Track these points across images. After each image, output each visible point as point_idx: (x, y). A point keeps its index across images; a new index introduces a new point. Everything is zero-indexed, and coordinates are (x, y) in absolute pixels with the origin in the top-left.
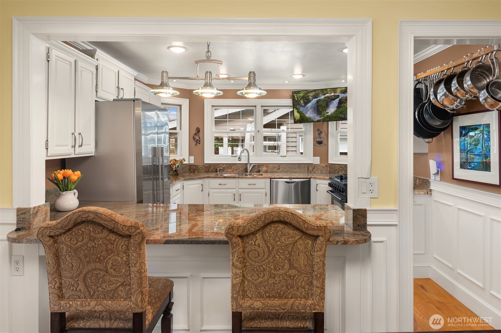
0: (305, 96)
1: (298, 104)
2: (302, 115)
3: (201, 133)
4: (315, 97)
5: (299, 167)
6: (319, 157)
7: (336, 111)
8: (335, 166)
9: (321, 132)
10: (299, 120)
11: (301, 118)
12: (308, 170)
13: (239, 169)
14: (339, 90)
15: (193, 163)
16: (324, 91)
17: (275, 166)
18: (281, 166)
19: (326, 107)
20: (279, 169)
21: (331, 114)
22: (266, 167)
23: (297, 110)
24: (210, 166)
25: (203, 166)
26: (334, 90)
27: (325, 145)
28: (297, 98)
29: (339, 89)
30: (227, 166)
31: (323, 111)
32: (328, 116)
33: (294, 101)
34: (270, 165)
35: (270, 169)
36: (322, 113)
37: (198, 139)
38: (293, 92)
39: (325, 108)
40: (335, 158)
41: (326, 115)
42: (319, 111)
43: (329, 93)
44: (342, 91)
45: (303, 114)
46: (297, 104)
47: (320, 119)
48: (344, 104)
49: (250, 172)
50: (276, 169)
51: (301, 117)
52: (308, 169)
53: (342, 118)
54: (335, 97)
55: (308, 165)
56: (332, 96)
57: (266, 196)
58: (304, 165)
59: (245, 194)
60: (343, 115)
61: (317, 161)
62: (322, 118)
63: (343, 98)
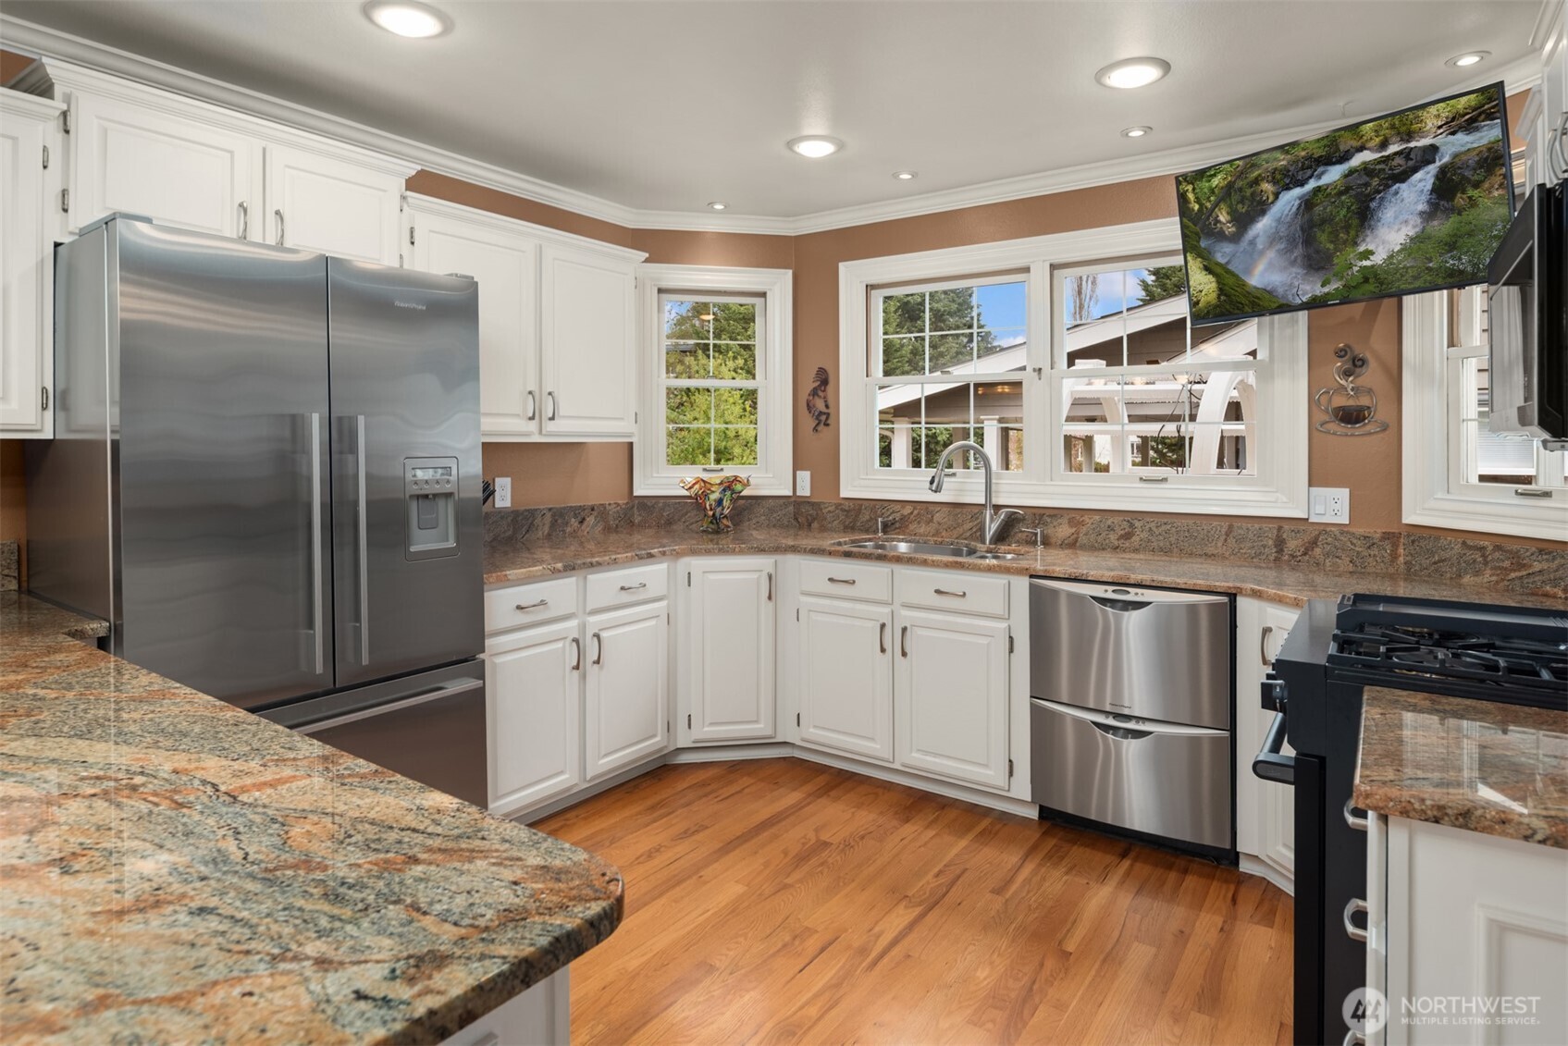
0: (1239, 184)
1: (1202, 230)
2: (1230, 281)
3: (830, 388)
4: (1287, 179)
5: (1227, 535)
6: (1347, 490)
7: (1418, 240)
8: (1438, 539)
9: (1359, 363)
10: (1216, 307)
11: (1223, 298)
12: (1280, 551)
13: (958, 525)
14: (1438, 116)
15: (808, 494)
16: (1331, 147)
17: (1109, 522)
18: (1137, 524)
19: (1355, 222)
20: (1127, 536)
21: (1391, 257)
22: (1072, 522)
23: (1202, 258)
24: (860, 510)
25: (837, 508)
26: (1402, 122)
27: (1385, 428)
28: (1198, 200)
29: (1433, 110)
30: (916, 512)
31: (1336, 250)
32: (1369, 275)
33: (1185, 220)
34: (1086, 518)
35: (1086, 534)
36: (1336, 261)
37: (824, 410)
38: (1177, 179)
39: (1353, 233)
40: (1439, 495)
41: (1356, 269)
42: (1317, 252)
43: (1371, 144)
44: (1453, 119)
45: (1234, 275)
46: (1198, 229)
47: (1326, 290)
48: (1471, 192)
49: (991, 543)
50: (1113, 537)
51: (1221, 290)
52: (1280, 544)
53: (1461, 272)
54: (1411, 163)
55: (1280, 528)
56: (1388, 158)
57: (1011, 650)
58: (1257, 526)
59: (920, 632)
60: (1465, 253)
61: (1337, 507)
62: (1335, 285)
63: (1464, 158)
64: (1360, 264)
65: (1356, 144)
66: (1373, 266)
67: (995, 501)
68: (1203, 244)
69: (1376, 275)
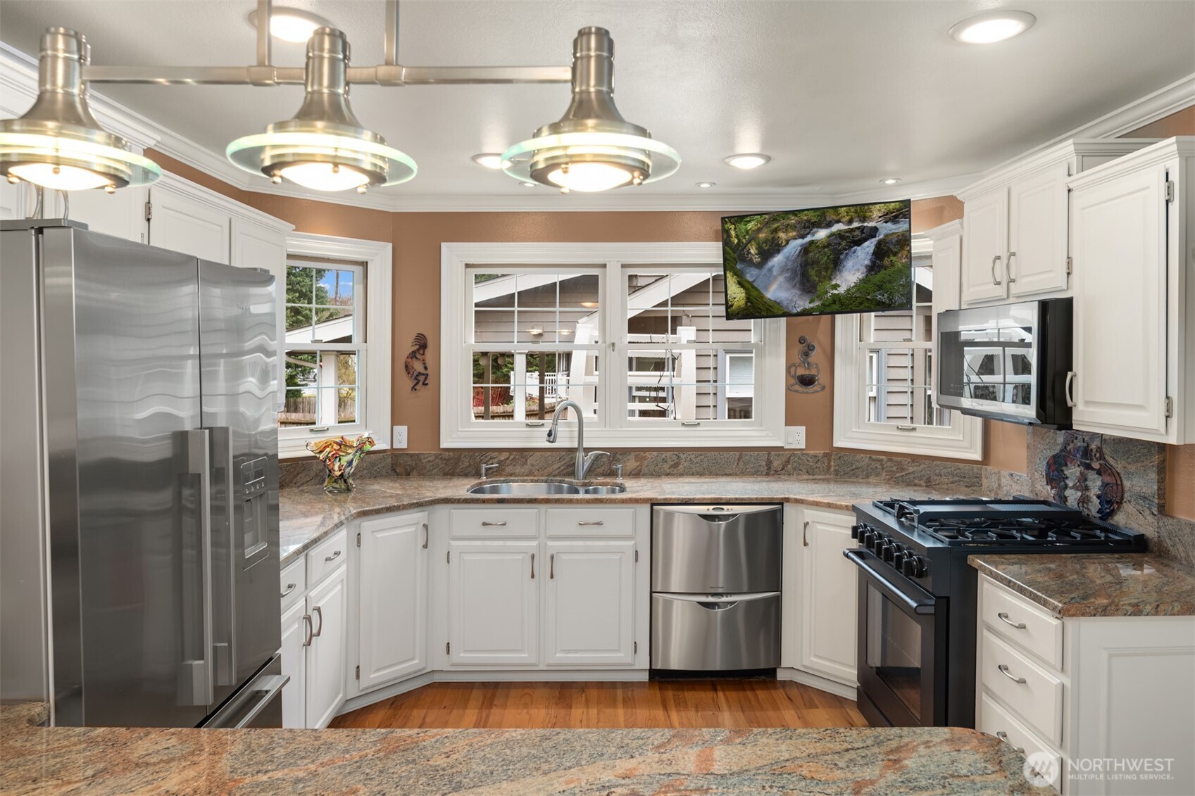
1: (739, 257)
2: (754, 293)
3: (429, 353)
4: (795, 233)
6: (804, 427)
7: (864, 281)
8: (854, 455)
9: (811, 348)
10: (744, 309)
11: (749, 304)
12: (769, 469)
13: (549, 465)
14: (879, 210)
15: (405, 446)
16: (822, 217)
17: (663, 456)
18: (682, 456)
19: (832, 266)
20: (676, 465)
21: (848, 290)
22: (636, 458)
23: (737, 276)
24: (459, 458)
25: (436, 457)
26: (861, 211)
27: (825, 388)
28: (737, 237)
29: (877, 206)
30: (511, 457)
31: (819, 281)
32: (836, 299)
33: (728, 249)
34: (647, 454)
35: (647, 466)
36: (819, 288)
37: (423, 371)
38: (723, 219)
39: (829, 272)
40: (854, 430)
41: (830, 294)
42: (808, 281)
43: (843, 220)
44: (887, 214)
45: (757, 289)
46: (736, 256)
47: (812, 305)
48: (892, 258)
49: (585, 477)
50: (666, 466)
51: (748, 299)
52: (769, 464)
53: (884, 303)
54: (864, 235)
55: (769, 453)
56: (852, 230)
58: (756, 453)
59: (564, 557)
60: (886, 292)
61: (798, 438)
62: (817, 303)
63: (891, 237)
64: (832, 292)
65: (835, 218)
66: (839, 294)
68: (738, 266)
69: (840, 300)
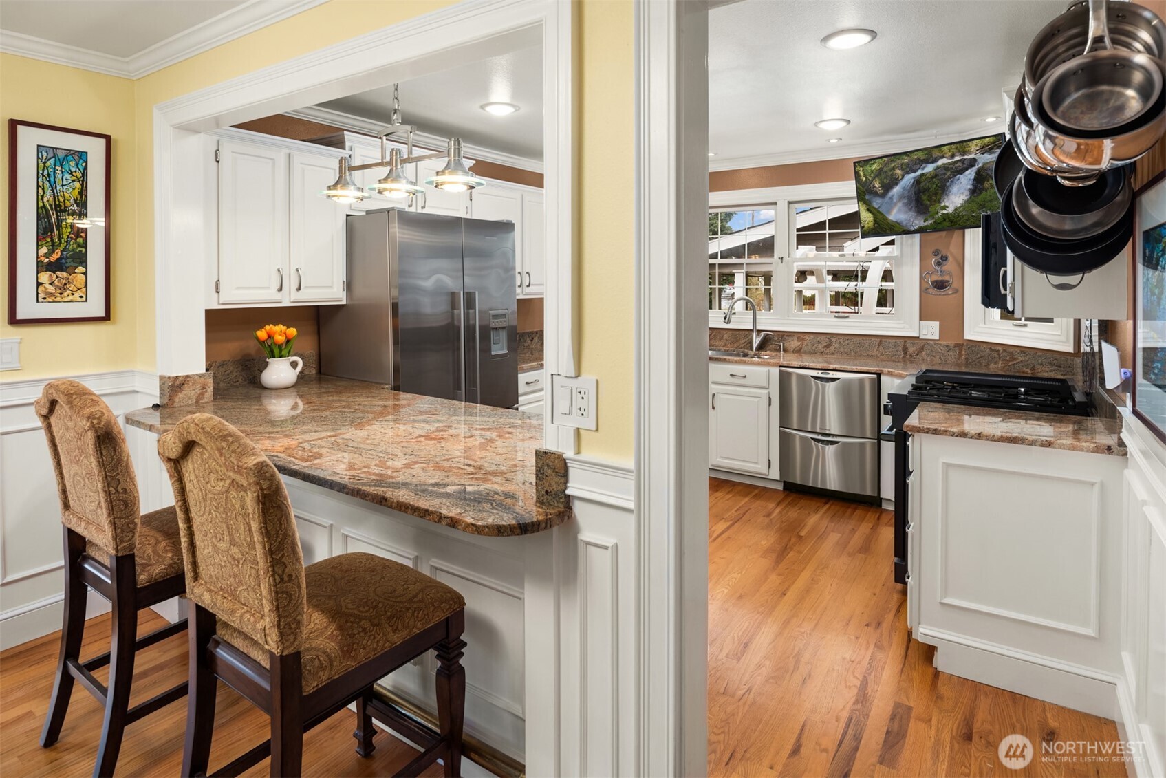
0: (885, 169)
1: (867, 191)
2: (880, 217)
4: (909, 169)
5: (879, 345)
6: (938, 323)
7: (968, 202)
8: (979, 346)
9: (944, 258)
10: (872, 229)
11: (876, 225)
12: (905, 353)
14: (976, 145)
16: (929, 155)
17: (819, 339)
18: (833, 340)
19: (940, 192)
20: (828, 346)
21: (956, 209)
22: (798, 339)
23: (867, 205)
26: (961, 146)
27: (957, 291)
28: (865, 176)
29: (974, 142)
31: (931, 205)
32: (946, 218)
33: (859, 185)
34: (806, 337)
35: (807, 345)
36: (930, 210)
38: (855, 163)
39: (938, 197)
40: (981, 325)
41: (940, 214)
42: (922, 205)
43: (947, 155)
44: (983, 147)
45: (882, 214)
46: (865, 190)
47: (926, 224)
48: (991, 181)
49: (757, 349)
50: (820, 347)
51: (875, 221)
52: (905, 350)
54: (965, 166)
55: (905, 342)
56: (954, 162)
57: (770, 404)
58: (894, 341)
59: (721, 396)
60: (989, 210)
61: (933, 331)
62: (930, 222)
63: (988, 165)
64: (942, 212)
65: (940, 154)
66: (947, 214)
67: (759, 328)
68: (867, 197)
69: (949, 218)
